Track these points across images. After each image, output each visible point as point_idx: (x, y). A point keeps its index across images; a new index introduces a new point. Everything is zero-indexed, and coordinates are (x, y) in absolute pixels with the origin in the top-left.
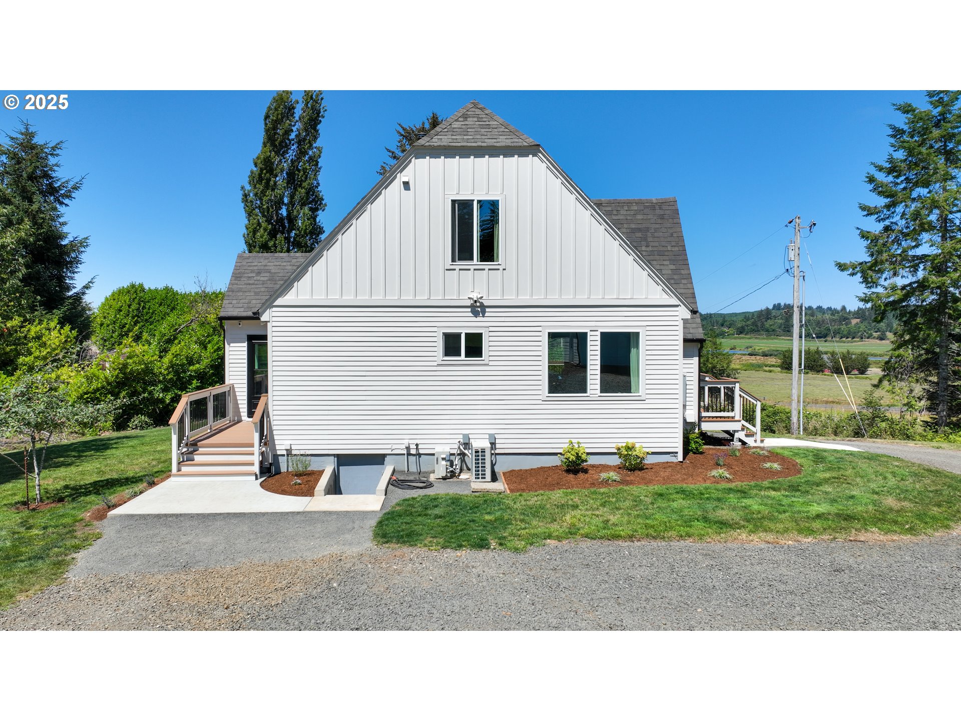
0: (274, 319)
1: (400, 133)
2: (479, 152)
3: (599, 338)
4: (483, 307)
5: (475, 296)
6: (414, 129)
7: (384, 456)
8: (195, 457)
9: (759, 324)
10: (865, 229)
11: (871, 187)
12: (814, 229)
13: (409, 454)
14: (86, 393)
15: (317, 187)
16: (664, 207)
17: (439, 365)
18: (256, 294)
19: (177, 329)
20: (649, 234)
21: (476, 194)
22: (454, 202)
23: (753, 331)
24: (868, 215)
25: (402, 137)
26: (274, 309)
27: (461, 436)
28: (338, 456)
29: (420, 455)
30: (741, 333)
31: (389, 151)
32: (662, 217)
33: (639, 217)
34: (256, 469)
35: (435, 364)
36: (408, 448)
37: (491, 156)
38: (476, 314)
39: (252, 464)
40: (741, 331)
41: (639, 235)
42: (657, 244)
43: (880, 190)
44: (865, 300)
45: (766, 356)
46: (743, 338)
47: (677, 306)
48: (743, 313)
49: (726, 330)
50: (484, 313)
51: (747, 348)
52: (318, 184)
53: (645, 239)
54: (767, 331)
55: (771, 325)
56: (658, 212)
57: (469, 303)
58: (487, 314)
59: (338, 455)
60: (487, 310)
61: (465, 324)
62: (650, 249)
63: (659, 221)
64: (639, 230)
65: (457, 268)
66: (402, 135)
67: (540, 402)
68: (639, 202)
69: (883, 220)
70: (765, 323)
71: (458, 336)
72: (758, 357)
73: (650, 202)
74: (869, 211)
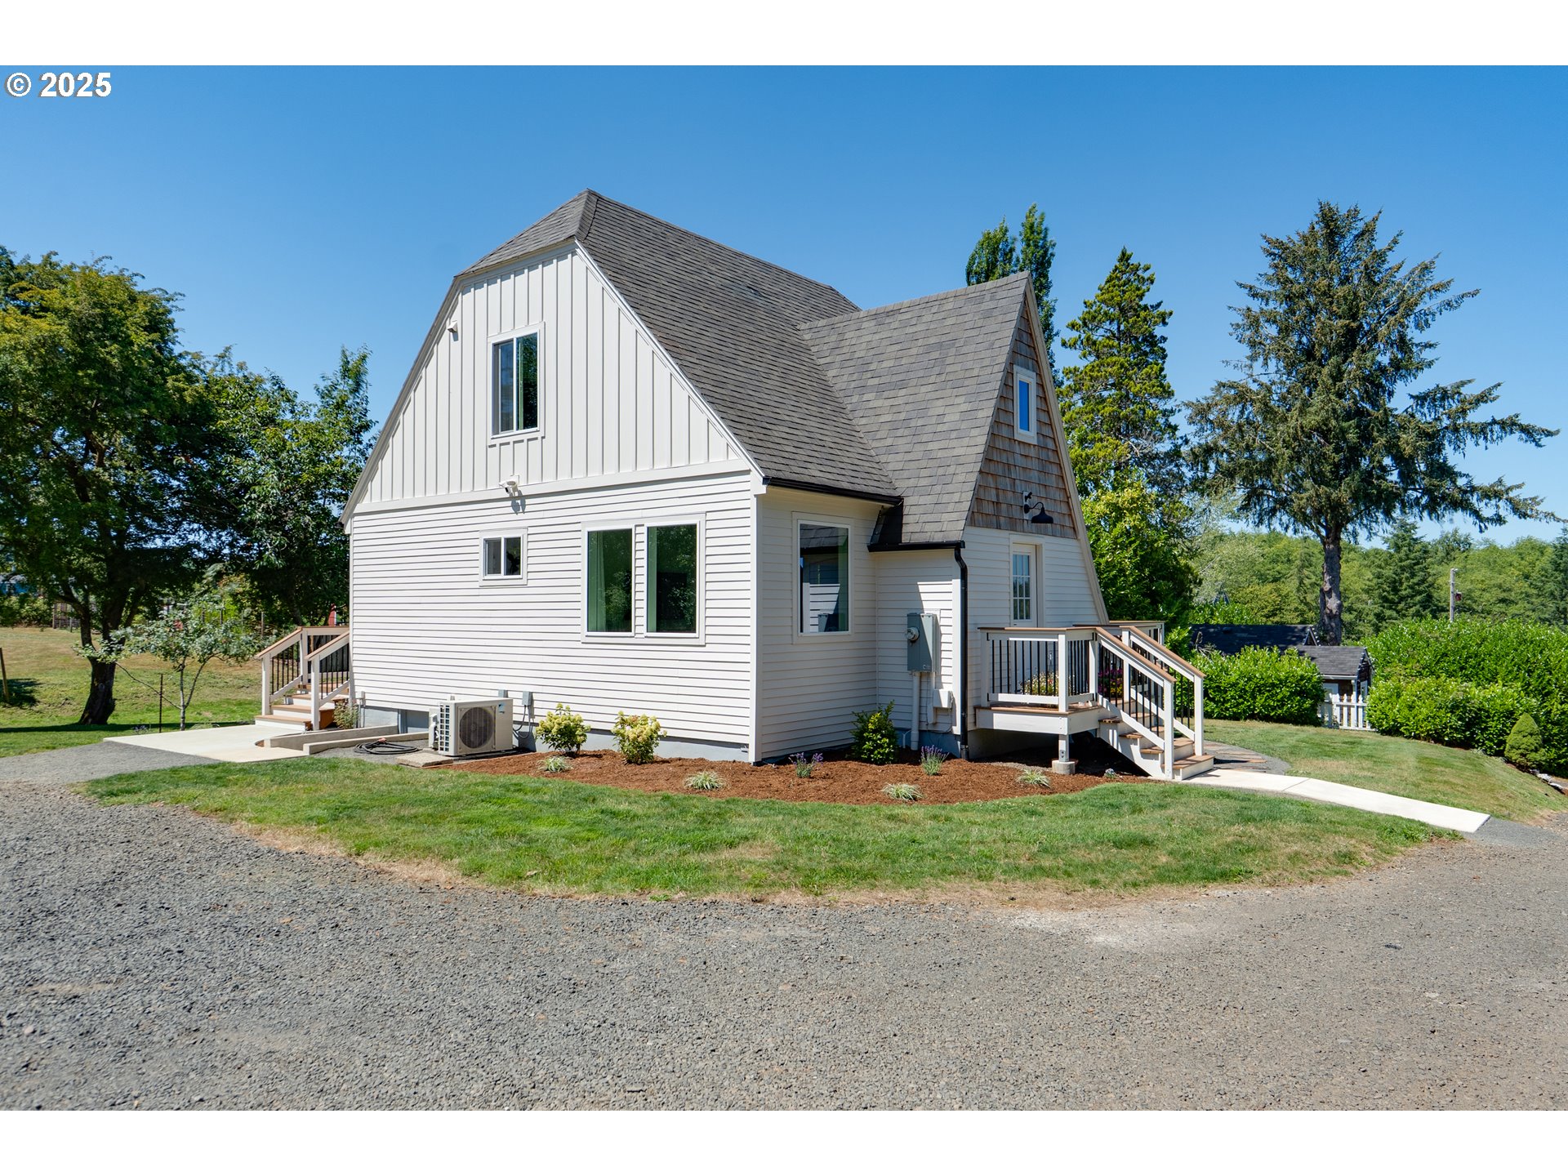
0: (356, 531)
2: (518, 266)
3: (646, 537)
5: (515, 482)
8: (295, 700)
16: (1000, 294)
17: (482, 587)
20: (952, 351)
21: (516, 330)
22: (494, 346)
26: (356, 518)
27: (496, 693)
28: (401, 712)
32: (988, 315)
33: (950, 321)
35: (477, 585)
38: (518, 509)
39: (309, 711)
41: (936, 354)
47: (748, 472)
50: (523, 506)
53: (943, 360)
56: (986, 305)
58: (527, 508)
59: (402, 710)
60: (528, 501)
61: (504, 524)
62: (943, 378)
63: (980, 323)
64: (939, 345)
65: (498, 442)
67: (579, 645)
71: (498, 542)
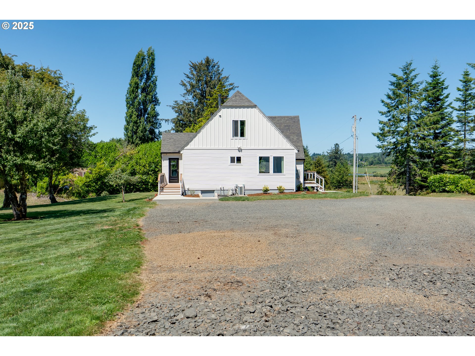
1: (191, 65)
2: (240, 107)
3: (273, 158)
4: (241, 149)
5: (239, 146)
6: (197, 64)
7: (214, 190)
9: (381, 160)
10: (381, 120)
11: (383, 104)
12: (361, 120)
13: (221, 190)
14: (86, 183)
15: (156, 95)
16: (295, 119)
18: (171, 145)
19: (115, 159)
20: (290, 127)
21: (239, 119)
22: (233, 121)
23: (378, 163)
24: (382, 115)
25: (191, 68)
26: (185, 150)
27: (236, 185)
28: (201, 191)
29: (224, 190)
30: (371, 164)
31: (186, 75)
32: (294, 122)
33: (287, 122)
34: (181, 193)
35: (228, 165)
36: (221, 188)
37: (243, 108)
38: (239, 151)
39: (180, 192)
40: (372, 163)
41: (287, 127)
42: (292, 130)
43: (387, 105)
44: (379, 147)
45: (383, 177)
46: (372, 167)
47: (294, 149)
48: (373, 153)
49: (363, 163)
50: (242, 151)
51: (373, 173)
52: (157, 93)
53: (289, 129)
54: (386, 163)
55: (388, 160)
56: (293, 120)
57: (237, 148)
61: (236, 154)
62: (290, 132)
63: (294, 123)
64: (287, 126)
65: (234, 139)
66: (192, 66)
68: (287, 117)
69: (388, 117)
70: (385, 159)
71: (234, 157)
72: (378, 178)
73: (291, 117)
74: (383, 114)
